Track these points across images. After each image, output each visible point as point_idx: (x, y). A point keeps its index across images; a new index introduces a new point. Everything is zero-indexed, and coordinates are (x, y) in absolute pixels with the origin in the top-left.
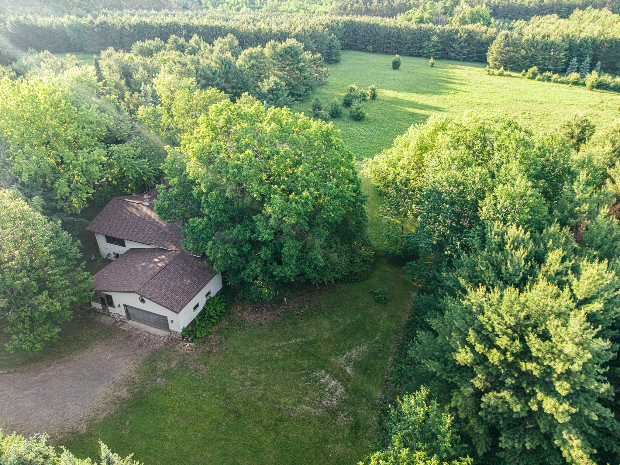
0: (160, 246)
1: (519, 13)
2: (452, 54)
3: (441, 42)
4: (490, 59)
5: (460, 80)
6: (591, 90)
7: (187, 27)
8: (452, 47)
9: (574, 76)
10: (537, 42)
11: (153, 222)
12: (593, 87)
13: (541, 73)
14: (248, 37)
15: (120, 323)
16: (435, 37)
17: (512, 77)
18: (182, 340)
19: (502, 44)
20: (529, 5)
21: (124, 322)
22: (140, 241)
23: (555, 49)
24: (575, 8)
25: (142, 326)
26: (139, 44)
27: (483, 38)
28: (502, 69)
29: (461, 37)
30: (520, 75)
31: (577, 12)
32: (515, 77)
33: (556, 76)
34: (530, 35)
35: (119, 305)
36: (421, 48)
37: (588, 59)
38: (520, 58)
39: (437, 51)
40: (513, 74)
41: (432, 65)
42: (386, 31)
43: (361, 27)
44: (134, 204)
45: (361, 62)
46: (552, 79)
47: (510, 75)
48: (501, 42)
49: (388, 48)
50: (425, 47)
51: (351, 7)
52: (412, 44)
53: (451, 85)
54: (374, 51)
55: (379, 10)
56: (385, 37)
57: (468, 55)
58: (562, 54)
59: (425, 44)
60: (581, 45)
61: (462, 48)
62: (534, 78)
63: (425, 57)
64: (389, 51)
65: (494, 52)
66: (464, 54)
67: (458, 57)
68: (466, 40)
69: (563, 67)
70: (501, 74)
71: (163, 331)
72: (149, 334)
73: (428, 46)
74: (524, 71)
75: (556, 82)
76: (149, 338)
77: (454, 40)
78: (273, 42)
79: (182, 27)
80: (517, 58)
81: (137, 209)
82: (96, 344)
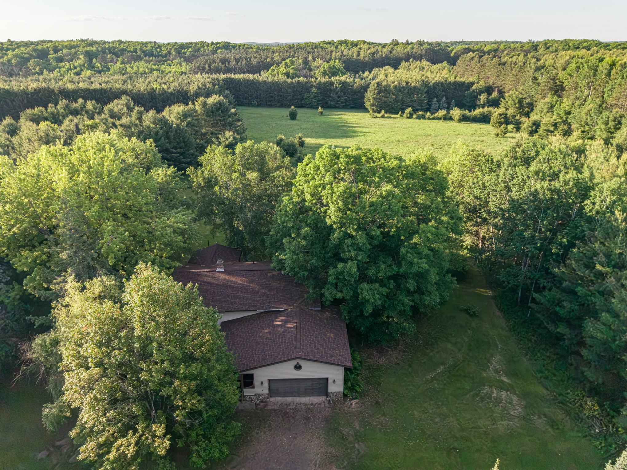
0: (270, 308)
1: (358, 67)
2: (332, 103)
3: (320, 93)
4: (368, 105)
5: (357, 124)
6: (459, 122)
7: (64, 92)
8: (330, 96)
9: (441, 113)
10: (403, 87)
11: (243, 286)
12: (460, 119)
13: (415, 113)
14: (141, 99)
15: (262, 404)
16: (314, 89)
17: (393, 118)
18: (345, 400)
19: (376, 91)
20: (365, 60)
21: (266, 402)
22: (242, 309)
23: (418, 92)
24: (402, 61)
25: (289, 399)
26: (29, 111)
27: (355, 88)
28: (383, 112)
29: (337, 88)
30: (398, 116)
31: (404, 64)
32: (395, 118)
33: (428, 114)
34: (396, 83)
35: (262, 383)
36: (303, 99)
37: (444, 98)
38: (393, 102)
39: (318, 101)
40: (393, 116)
41: (322, 113)
42: (266, 85)
43: (242, 83)
44: (205, 273)
45: (255, 115)
46: (427, 117)
47: (390, 117)
48: (375, 90)
49: (270, 101)
50: (306, 98)
51: (209, 66)
52: (293, 96)
53: (353, 129)
54: (259, 105)
55: (239, 68)
56: (266, 92)
57: (345, 102)
58: (423, 96)
59: (305, 96)
60: (435, 88)
61: (339, 97)
62: (412, 118)
63: (308, 107)
64: (273, 104)
65: (371, 98)
66: (342, 103)
67: (337, 105)
68: (342, 90)
69: (427, 106)
70: (383, 117)
71: (316, 397)
72: (305, 405)
73: (309, 97)
74: (400, 113)
75: (429, 119)
76: (309, 409)
77: (331, 90)
78: (201, 98)
79: (57, 92)
80: (390, 102)
81: (212, 277)
82: (257, 434)
